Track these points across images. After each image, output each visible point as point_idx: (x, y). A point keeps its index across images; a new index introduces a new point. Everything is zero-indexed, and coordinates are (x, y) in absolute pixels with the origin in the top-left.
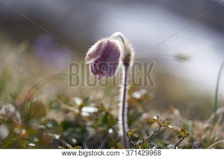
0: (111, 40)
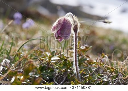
0: (66, 18)
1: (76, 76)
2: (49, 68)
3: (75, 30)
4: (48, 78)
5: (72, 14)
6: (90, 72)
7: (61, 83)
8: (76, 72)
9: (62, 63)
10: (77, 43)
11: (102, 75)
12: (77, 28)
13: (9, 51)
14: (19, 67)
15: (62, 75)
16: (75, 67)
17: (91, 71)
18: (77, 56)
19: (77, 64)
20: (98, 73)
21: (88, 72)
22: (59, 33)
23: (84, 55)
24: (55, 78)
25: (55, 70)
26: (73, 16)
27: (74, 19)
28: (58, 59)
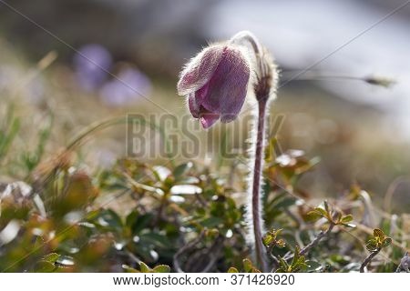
0: (231, 47)
1: (253, 254)
2: (162, 223)
3: (262, 94)
4: (154, 254)
12: (268, 87)
16: (250, 224)
18: (261, 183)
22: (203, 96)
23: (289, 188)
24: (179, 256)
25: (183, 229)
27: (261, 54)
28: (196, 194)
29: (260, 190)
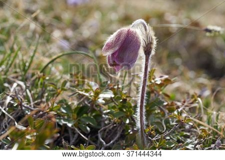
0: (132, 29)
1: (140, 133)
2: (93, 110)
3: (147, 52)
4: (88, 129)
5: (145, 23)
6: (167, 127)
7: (112, 142)
8: (140, 127)
9: (118, 105)
10: (148, 76)
11: (188, 134)
12: (151, 48)
13: (27, 64)
14: (39, 101)
15: (115, 125)
16: (139, 118)
17: (168, 124)
18: (145, 98)
19: (144, 114)
20: (182, 129)
21: (163, 126)
22: (115, 56)
23: (161, 93)
24: (101, 132)
25: (103, 116)
26: (146, 25)
27: (148, 31)
28: (111, 98)
29: (144, 101)
